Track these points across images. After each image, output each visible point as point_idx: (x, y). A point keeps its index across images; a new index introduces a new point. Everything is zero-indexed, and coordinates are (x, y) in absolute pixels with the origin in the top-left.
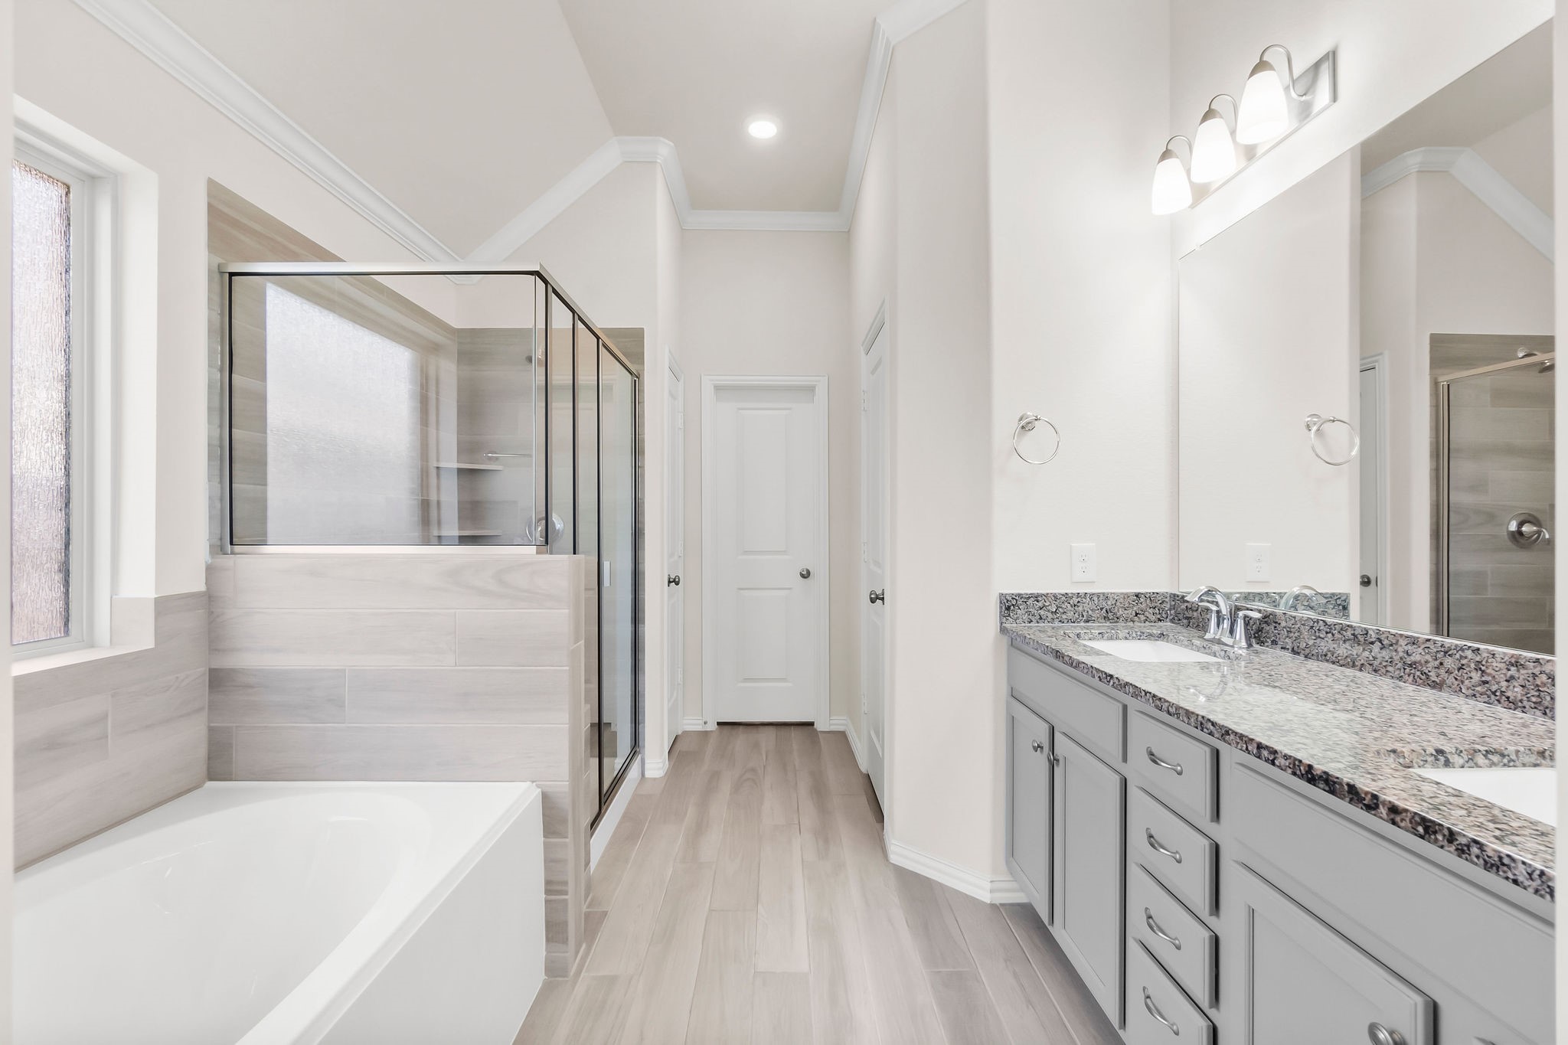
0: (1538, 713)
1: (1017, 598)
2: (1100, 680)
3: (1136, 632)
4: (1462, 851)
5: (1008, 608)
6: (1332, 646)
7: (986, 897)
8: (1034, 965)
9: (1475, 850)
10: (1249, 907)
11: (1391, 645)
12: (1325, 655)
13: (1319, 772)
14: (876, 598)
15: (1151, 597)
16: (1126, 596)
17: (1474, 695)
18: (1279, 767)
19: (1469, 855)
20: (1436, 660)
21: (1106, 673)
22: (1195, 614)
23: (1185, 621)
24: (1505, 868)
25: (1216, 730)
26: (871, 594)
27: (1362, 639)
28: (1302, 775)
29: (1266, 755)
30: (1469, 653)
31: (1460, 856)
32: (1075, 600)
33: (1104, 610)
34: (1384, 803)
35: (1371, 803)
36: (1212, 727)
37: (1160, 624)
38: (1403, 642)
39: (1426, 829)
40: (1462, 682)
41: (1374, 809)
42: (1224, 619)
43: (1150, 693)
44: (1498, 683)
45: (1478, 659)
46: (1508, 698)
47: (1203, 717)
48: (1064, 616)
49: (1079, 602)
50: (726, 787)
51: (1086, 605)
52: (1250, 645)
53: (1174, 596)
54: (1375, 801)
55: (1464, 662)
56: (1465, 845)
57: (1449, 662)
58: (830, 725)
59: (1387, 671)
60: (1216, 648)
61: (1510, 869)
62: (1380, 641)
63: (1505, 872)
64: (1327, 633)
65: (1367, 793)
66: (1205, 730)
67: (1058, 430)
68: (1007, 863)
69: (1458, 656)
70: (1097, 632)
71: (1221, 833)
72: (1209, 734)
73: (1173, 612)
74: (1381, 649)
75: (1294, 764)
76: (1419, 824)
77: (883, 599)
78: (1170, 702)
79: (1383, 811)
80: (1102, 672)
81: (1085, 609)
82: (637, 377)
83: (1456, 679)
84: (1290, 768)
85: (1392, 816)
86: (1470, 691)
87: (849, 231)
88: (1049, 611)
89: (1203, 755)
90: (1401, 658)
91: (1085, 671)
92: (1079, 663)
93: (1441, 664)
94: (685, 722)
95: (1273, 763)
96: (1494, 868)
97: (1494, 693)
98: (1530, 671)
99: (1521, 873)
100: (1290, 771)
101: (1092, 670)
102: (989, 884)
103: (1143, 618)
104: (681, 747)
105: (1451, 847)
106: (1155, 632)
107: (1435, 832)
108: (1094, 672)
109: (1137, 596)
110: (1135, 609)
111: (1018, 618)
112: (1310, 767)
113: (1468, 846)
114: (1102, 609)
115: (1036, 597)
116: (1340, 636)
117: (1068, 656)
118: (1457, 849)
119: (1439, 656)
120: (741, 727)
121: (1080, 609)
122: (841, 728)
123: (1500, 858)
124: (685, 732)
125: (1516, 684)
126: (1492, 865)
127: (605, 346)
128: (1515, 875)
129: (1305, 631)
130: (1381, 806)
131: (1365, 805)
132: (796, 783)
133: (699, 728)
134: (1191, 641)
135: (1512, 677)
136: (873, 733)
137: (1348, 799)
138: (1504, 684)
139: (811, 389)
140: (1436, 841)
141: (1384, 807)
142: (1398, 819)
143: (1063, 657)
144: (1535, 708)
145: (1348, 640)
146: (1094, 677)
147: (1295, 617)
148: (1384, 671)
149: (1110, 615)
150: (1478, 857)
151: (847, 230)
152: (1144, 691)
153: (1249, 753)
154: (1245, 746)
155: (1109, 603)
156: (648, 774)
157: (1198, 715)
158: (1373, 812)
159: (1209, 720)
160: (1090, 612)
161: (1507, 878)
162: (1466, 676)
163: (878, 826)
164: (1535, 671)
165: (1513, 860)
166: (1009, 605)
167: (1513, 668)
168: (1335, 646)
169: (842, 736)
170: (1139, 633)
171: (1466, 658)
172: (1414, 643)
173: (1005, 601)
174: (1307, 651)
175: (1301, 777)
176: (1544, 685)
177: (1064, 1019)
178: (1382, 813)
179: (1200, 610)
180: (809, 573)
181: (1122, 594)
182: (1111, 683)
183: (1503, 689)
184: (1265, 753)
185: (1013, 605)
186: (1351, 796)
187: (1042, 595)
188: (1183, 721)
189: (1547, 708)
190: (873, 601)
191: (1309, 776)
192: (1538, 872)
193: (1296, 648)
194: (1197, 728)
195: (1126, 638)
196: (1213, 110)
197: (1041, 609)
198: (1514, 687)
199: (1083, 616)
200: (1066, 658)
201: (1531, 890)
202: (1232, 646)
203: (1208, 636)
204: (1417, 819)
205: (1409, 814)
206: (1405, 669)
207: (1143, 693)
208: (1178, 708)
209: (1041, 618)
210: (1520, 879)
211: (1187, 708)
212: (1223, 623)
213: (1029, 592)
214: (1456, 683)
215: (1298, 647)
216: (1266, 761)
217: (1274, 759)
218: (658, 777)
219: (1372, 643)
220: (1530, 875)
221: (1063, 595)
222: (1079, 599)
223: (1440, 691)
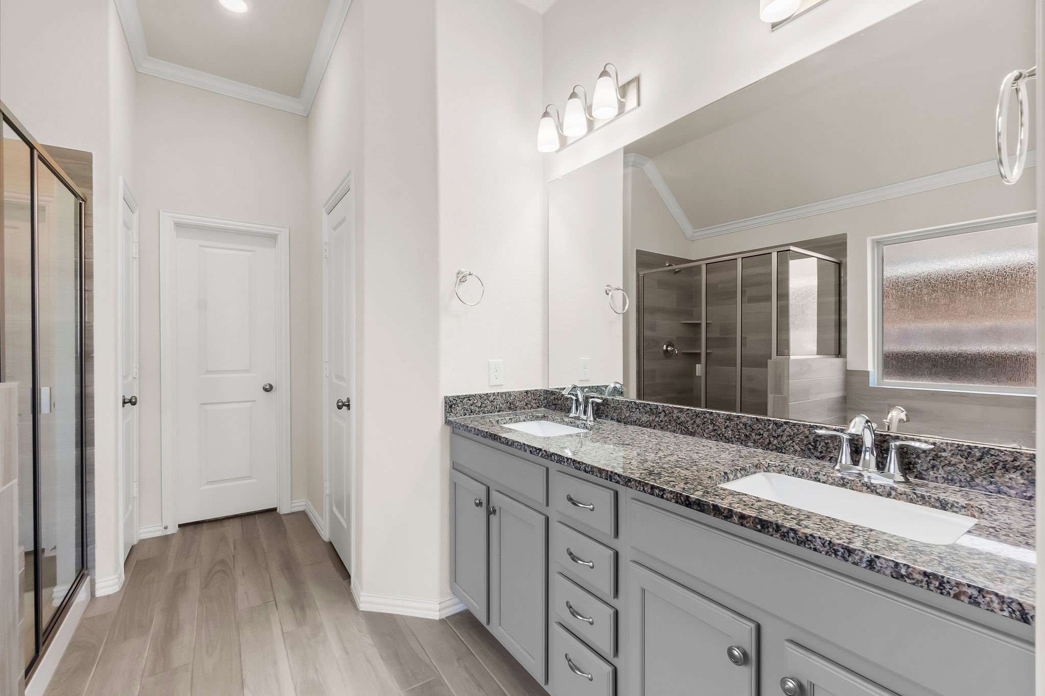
0: (739, 443)
1: (457, 399)
2: (531, 453)
3: (530, 416)
4: (784, 536)
5: (451, 407)
6: (639, 416)
7: (436, 616)
8: (477, 657)
9: (792, 534)
10: (642, 588)
11: (670, 414)
12: (636, 422)
13: (693, 500)
14: (344, 405)
15: (534, 393)
16: (521, 393)
17: (710, 437)
18: (667, 499)
19: (788, 538)
20: (692, 420)
21: (535, 448)
22: (560, 402)
23: (553, 407)
24: (809, 543)
25: (622, 479)
26: (338, 402)
27: (655, 411)
28: (682, 502)
29: (657, 492)
30: (707, 415)
31: (782, 539)
32: (491, 398)
33: (509, 403)
34: (736, 513)
35: (728, 514)
36: (618, 478)
37: (539, 409)
38: (676, 411)
39: (762, 526)
40: (705, 431)
41: (730, 518)
42: (580, 404)
43: (571, 459)
44: (721, 430)
45: (712, 418)
46: (725, 437)
47: (612, 472)
48: (486, 409)
49: (494, 399)
50: (195, 584)
51: (499, 400)
52: (595, 419)
53: (546, 392)
54: (731, 513)
55: (705, 420)
56: (786, 532)
57: (698, 421)
58: (292, 507)
59: (668, 428)
60: (578, 422)
61: (812, 543)
62: (664, 411)
63: (809, 545)
64: (636, 409)
65: (725, 509)
66: (613, 480)
67: (483, 284)
68: (451, 588)
69: (702, 417)
70: (509, 418)
71: (619, 544)
72: (616, 483)
73: (545, 401)
74: (665, 416)
75: (677, 496)
76: (758, 524)
77: (348, 406)
78: (586, 464)
79: (735, 519)
80: (533, 447)
81: (498, 403)
82: (83, 200)
83: (702, 429)
84: (674, 499)
85: (741, 521)
86: (708, 435)
87: (307, 116)
88: (476, 406)
89: (608, 496)
90: (675, 420)
91: (519, 447)
92: (513, 442)
93: (695, 422)
94: (141, 531)
95: (662, 497)
96: (803, 543)
97: (719, 435)
98: (735, 422)
99: (818, 543)
100: (674, 501)
101: (523, 447)
102: (438, 605)
103: (529, 406)
104: (137, 556)
105: (777, 534)
106: (540, 415)
107: (768, 527)
108: (526, 447)
109: (526, 393)
110: (526, 401)
111: (457, 413)
112: (688, 497)
113: (788, 533)
114: (507, 402)
115: (469, 397)
116: (643, 410)
117: (504, 438)
118: (781, 535)
119: (693, 417)
120: (205, 525)
121: (495, 403)
122: (301, 509)
123: (807, 537)
124: (142, 542)
125: (729, 429)
126: (802, 542)
127: (41, 158)
128: (815, 545)
129: (624, 408)
130: (734, 516)
131: (724, 516)
132: (267, 565)
133: (159, 534)
134: (563, 419)
135: (727, 426)
136: (335, 510)
137: (713, 514)
138: (724, 430)
139: (274, 237)
140: (769, 532)
141: (736, 516)
142: (745, 522)
143: (500, 439)
144: (738, 441)
145: (648, 412)
146: (526, 451)
147: (618, 401)
148: (666, 428)
149: (512, 407)
150: (793, 538)
151: (306, 115)
152: (567, 458)
153: (645, 492)
154: (642, 488)
155: (511, 398)
156: (99, 593)
157: (608, 471)
158: (729, 520)
159: (616, 473)
160: (501, 405)
161: (810, 548)
162: (706, 427)
163: (345, 583)
164: (737, 422)
165: (814, 537)
166: (451, 404)
167: (728, 422)
168: (641, 416)
169: (302, 516)
170: (531, 417)
171: (706, 417)
172: (681, 412)
173: (449, 401)
174: (625, 420)
175: (682, 504)
176: (741, 428)
177: (504, 689)
178: (735, 520)
179: (562, 399)
180: (271, 387)
181: (518, 392)
182: (540, 454)
183: (723, 433)
184: (657, 491)
185: (454, 404)
186: (715, 512)
187: (472, 396)
188: (596, 476)
189: (743, 440)
190: (340, 408)
191: (687, 502)
192: (828, 542)
193: (619, 419)
194: (607, 480)
195: (524, 421)
196: (575, 93)
197: (472, 405)
198: (728, 431)
199: (497, 408)
200: (502, 440)
201: (823, 553)
202: (586, 421)
203: (572, 415)
204: (757, 520)
205: (752, 518)
206: (677, 426)
207: (566, 460)
208: (593, 467)
209: (472, 412)
210: (818, 547)
211: (600, 467)
212: (580, 406)
213: (464, 394)
214: (702, 431)
215: (620, 418)
216: (657, 496)
217: (663, 494)
218: (111, 593)
219: (660, 413)
220: (823, 544)
221: (485, 395)
222: (494, 397)
223: (694, 436)
